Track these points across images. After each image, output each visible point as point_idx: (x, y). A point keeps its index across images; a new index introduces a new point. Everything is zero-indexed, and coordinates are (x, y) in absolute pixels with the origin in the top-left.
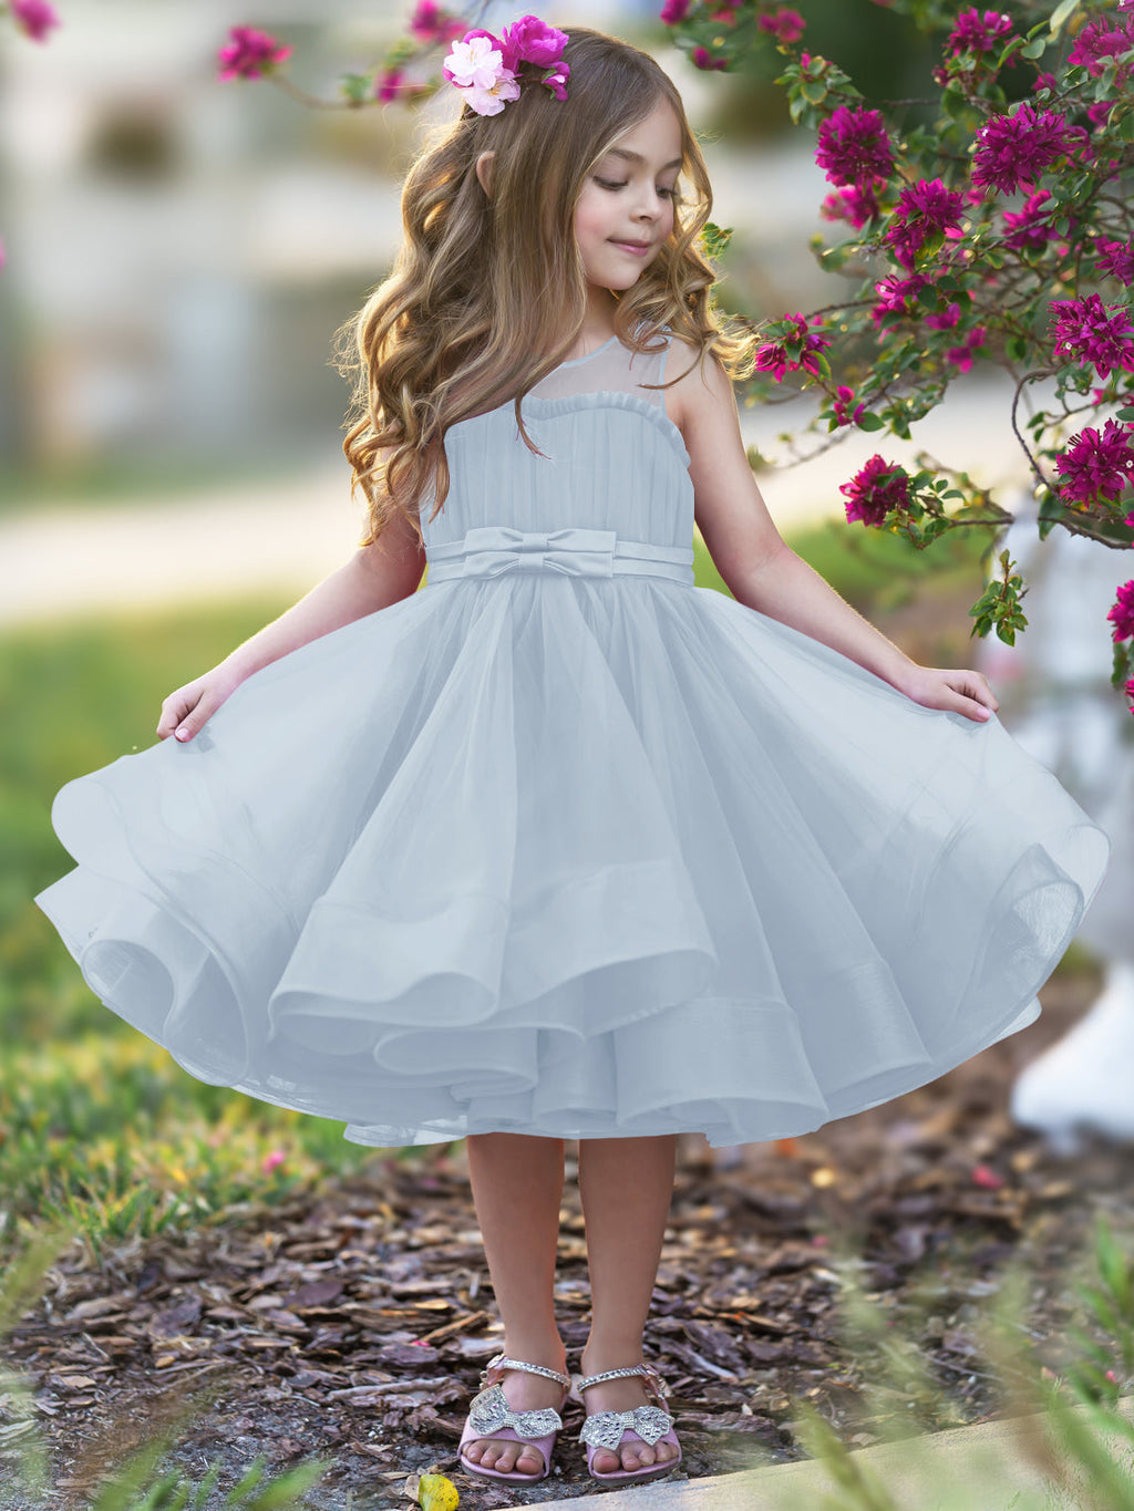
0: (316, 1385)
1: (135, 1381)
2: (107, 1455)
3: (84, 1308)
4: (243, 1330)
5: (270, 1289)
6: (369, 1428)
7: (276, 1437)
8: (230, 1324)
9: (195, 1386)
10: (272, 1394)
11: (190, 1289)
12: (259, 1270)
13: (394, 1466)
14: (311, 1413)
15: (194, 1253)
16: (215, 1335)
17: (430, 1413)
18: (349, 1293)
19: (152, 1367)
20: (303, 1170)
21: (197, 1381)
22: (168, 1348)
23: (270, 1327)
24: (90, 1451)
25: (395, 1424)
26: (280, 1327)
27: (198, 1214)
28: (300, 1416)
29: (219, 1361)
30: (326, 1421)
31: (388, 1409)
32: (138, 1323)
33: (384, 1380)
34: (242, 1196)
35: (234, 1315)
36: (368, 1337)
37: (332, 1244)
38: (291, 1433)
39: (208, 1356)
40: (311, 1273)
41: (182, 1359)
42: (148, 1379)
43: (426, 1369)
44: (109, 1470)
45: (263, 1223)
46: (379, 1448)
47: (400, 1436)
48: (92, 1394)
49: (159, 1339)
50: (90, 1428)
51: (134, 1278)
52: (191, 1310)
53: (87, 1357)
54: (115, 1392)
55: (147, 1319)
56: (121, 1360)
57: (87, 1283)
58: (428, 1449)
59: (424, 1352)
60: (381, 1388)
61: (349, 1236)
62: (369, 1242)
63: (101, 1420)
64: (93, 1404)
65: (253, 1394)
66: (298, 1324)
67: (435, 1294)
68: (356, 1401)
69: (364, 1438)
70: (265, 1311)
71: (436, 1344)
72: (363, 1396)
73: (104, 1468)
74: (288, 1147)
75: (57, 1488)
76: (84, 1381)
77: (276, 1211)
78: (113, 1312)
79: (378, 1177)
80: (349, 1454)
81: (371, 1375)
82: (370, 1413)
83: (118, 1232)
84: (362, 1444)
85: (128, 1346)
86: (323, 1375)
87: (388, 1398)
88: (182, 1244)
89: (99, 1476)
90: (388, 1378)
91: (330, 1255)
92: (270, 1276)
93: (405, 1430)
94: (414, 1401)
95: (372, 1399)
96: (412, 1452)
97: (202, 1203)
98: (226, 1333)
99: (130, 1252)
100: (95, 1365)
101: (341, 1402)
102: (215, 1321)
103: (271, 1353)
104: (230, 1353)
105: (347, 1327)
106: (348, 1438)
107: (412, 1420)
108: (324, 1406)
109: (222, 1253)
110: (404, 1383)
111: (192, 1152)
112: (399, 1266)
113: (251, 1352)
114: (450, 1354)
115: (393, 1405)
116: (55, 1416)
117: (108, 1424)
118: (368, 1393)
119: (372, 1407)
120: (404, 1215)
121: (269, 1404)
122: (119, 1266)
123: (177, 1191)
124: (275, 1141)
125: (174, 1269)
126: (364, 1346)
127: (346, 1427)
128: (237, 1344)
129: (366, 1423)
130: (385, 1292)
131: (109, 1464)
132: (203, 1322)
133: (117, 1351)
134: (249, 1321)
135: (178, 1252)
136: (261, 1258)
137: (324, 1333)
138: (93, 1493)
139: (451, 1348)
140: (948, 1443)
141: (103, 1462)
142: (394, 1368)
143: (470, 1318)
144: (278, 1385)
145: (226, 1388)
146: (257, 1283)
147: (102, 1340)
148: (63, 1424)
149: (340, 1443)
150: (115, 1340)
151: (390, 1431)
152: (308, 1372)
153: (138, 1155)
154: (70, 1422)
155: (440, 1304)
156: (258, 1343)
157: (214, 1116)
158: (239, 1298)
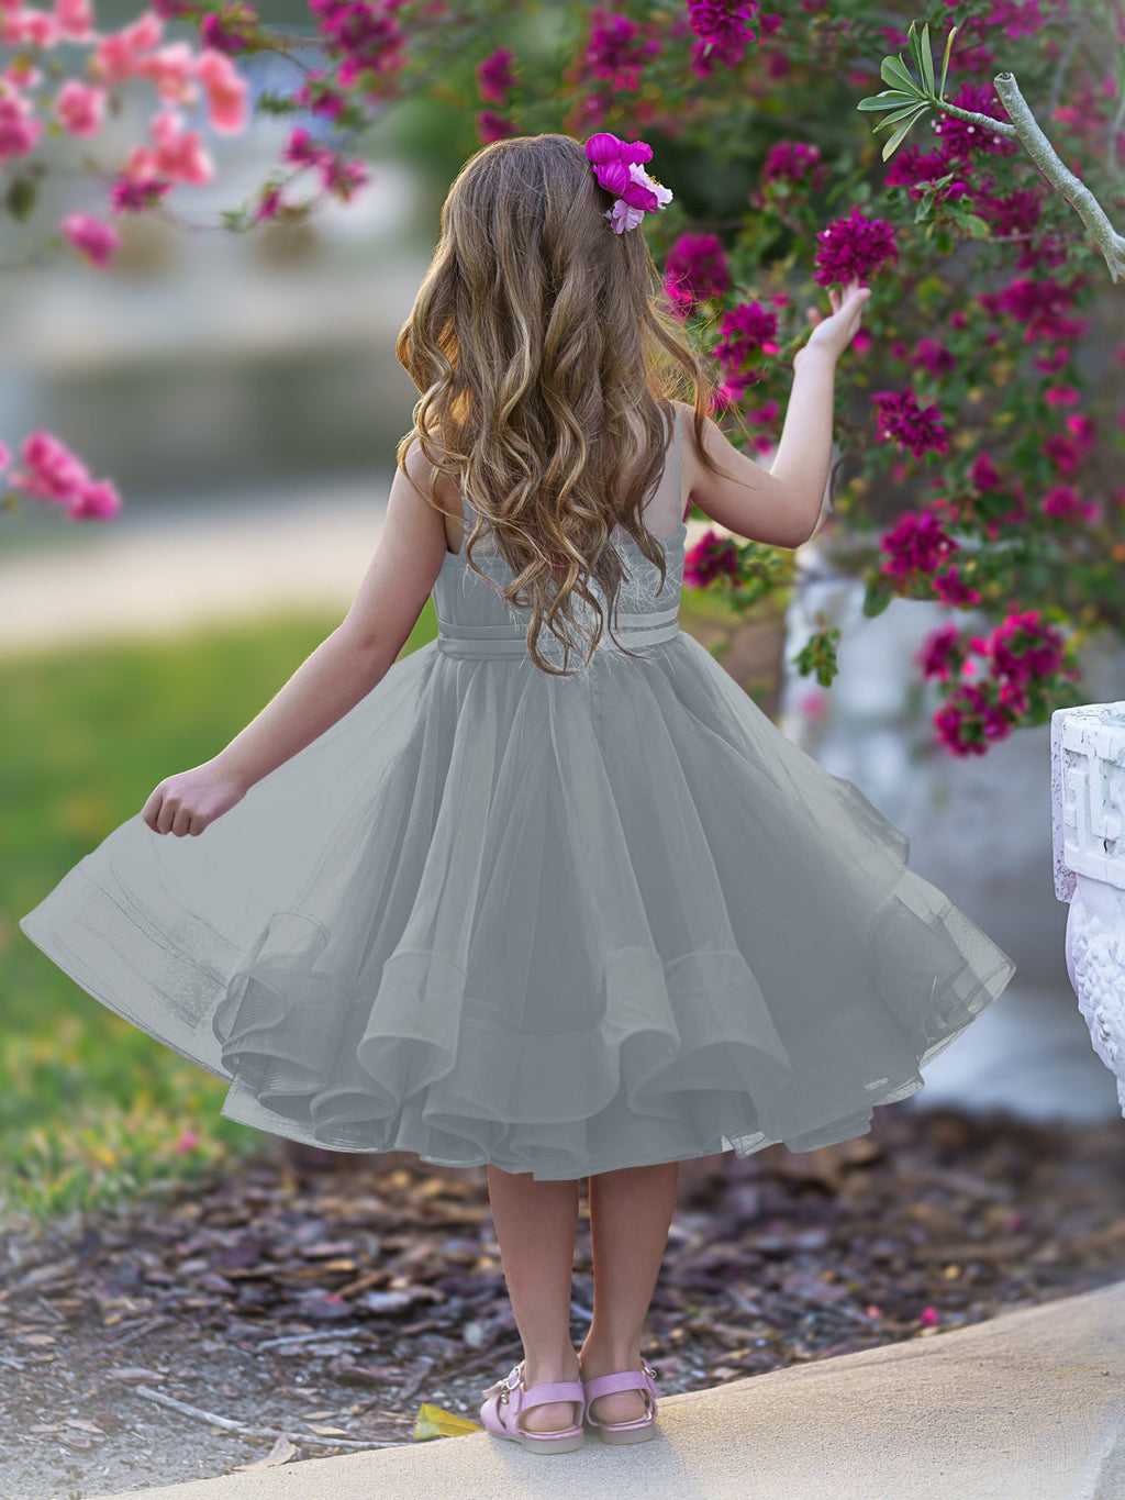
0: (248, 1337)
1: (87, 1337)
2: (72, 1404)
3: (37, 1275)
4: (177, 1291)
5: (196, 1254)
6: (297, 1374)
7: (216, 1385)
8: (165, 1286)
9: (140, 1341)
10: (208, 1346)
11: (127, 1256)
12: (183, 1239)
13: (321, 1407)
14: (244, 1362)
15: (125, 1224)
16: (153, 1297)
17: (348, 1360)
18: (266, 1256)
19: (102, 1325)
20: (212, 1150)
21: (143, 1337)
22: (114, 1309)
23: (201, 1288)
24: (57, 1401)
25: (319, 1369)
26: (211, 1287)
27: (126, 1191)
28: (235, 1366)
29: (160, 1320)
30: (258, 1369)
31: (311, 1357)
32: (85, 1287)
33: (306, 1333)
34: (161, 1173)
35: (168, 1278)
36: (287, 1295)
37: (244, 1213)
38: (229, 1380)
39: (149, 1314)
40: (230, 1239)
41: (128, 1317)
42: (100, 1337)
43: (342, 1322)
44: (75, 1417)
45: (182, 1197)
46: (306, 1392)
47: (324, 1380)
48: (52, 1351)
49: (106, 1301)
50: (53, 1380)
51: (77, 1248)
52: (129, 1275)
53: (45, 1318)
54: (72, 1348)
55: (92, 1284)
56: (74, 1320)
57: (36, 1253)
58: (349, 1391)
59: (336, 1307)
60: (302, 1339)
61: (258, 1207)
62: (276, 1210)
63: (63, 1373)
64: (55, 1359)
65: (193, 1347)
66: (224, 1285)
67: (340, 1256)
68: (284, 1351)
69: (293, 1383)
70: (195, 1274)
71: (348, 1299)
72: (289, 1345)
73: (70, 1415)
74: (195, 1130)
75: (32, 1433)
76: (44, 1340)
77: (192, 1186)
78: (60, 1278)
79: (275, 1154)
80: (281, 1397)
81: (294, 1327)
82: (296, 1361)
83: (59, 1208)
84: (291, 1389)
85: (78, 1308)
86: (252, 1329)
87: (312, 1348)
88: (112, 1216)
89: (68, 1422)
90: (307, 1329)
91: (242, 1224)
92: (195, 1243)
93: (328, 1375)
94: (332, 1350)
95: (296, 1350)
96: (336, 1394)
97: (129, 1181)
98: (162, 1294)
99: (72, 1224)
100: (51, 1325)
101: (270, 1352)
102: (153, 1283)
103: (205, 1312)
104: (168, 1311)
105: (267, 1286)
106: (278, 1383)
107: (334, 1365)
108: (256, 1355)
109: (149, 1224)
110: (324, 1334)
111: (114, 1135)
112: (307, 1232)
113: (188, 1310)
114: (360, 1308)
115: (316, 1354)
116: (24, 1371)
117: (70, 1376)
118: (291, 1344)
119: (298, 1356)
120: (305, 1188)
121: (207, 1355)
122: (62, 1237)
123: (108, 1170)
124: (184, 1125)
125: (109, 1238)
126: (283, 1302)
127: (276, 1374)
128: (174, 1304)
129: (294, 1369)
130: (297, 1254)
131: (75, 1411)
132: (141, 1284)
133: (72, 1313)
134: (181, 1282)
135: (112, 1224)
136: (183, 1226)
137: (249, 1293)
138: (65, 1438)
139: (361, 1302)
140: (805, 1375)
141: (69, 1409)
142: (313, 1321)
143: (375, 1276)
144: (212, 1338)
145: (168, 1342)
146: (183, 1249)
147: (56, 1303)
148: (30, 1377)
149: (272, 1388)
150: (68, 1303)
151: (315, 1376)
152: (238, 1327)
153: (68, 1141)
154: (37, 1375)
155: (347, 1265)
156: (193, 1302)
157: (126, 1104)
158: (170, 1264)
